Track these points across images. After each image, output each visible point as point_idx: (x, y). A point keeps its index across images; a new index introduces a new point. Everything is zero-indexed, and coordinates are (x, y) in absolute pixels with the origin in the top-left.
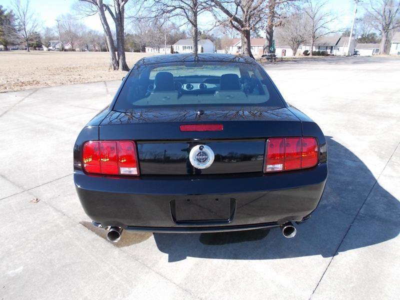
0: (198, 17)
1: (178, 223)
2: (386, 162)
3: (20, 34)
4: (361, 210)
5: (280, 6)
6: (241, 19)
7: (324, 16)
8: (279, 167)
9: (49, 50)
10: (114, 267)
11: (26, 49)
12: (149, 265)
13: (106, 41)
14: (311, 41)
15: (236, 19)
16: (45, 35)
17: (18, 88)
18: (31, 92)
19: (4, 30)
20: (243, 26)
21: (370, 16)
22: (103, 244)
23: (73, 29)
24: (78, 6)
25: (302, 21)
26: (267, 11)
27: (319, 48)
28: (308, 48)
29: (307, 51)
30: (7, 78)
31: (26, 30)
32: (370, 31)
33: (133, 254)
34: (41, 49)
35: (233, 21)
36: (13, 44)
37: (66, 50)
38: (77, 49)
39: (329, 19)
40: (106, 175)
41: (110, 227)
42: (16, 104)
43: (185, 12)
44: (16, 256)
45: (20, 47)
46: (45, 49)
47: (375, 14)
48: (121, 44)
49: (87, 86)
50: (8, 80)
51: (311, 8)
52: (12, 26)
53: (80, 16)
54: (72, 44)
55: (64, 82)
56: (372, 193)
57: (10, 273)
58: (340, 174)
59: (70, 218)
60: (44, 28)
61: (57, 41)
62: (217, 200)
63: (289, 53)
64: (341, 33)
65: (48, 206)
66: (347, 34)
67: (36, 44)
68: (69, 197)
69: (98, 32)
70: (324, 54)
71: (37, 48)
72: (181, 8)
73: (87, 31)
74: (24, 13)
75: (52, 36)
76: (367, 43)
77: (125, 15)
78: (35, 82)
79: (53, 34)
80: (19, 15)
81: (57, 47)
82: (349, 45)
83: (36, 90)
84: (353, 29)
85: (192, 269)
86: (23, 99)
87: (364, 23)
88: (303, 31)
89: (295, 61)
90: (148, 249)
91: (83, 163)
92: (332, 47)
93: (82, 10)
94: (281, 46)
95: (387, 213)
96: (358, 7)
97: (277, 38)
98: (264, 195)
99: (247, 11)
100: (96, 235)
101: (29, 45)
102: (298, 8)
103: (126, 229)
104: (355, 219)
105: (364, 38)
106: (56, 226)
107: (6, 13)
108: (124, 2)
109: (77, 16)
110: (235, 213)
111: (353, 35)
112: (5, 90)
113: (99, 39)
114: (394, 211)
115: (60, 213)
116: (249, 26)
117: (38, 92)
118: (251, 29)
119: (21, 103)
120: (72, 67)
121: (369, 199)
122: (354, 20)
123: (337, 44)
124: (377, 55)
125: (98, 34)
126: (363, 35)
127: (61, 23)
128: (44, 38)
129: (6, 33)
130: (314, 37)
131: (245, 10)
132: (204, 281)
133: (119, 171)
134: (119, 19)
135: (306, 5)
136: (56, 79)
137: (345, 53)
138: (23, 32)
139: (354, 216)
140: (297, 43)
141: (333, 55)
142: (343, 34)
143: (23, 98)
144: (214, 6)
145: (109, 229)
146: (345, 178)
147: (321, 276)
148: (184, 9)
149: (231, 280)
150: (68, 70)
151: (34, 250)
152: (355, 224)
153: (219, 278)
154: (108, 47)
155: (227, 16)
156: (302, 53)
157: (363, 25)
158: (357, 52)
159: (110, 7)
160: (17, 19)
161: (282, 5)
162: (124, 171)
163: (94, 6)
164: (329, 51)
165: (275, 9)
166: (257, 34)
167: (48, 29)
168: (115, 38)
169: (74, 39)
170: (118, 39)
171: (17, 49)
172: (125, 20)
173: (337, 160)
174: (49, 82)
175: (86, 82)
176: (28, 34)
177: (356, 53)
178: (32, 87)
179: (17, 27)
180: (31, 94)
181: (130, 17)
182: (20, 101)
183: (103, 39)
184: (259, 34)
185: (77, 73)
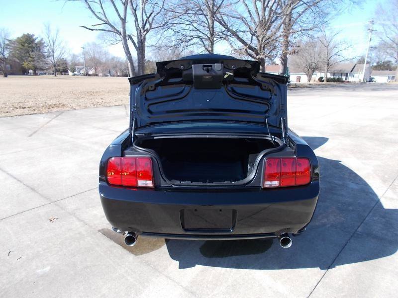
0: (214, 45)
1: (186, 230)
2: (388, 186)
3: (49, 60)
4: (359, 228)
5: (294, 36)
6: (256, 48)
7: (338, 44)
8: (276, 183)
9: (74, 75)
10: (129, 270)
11: (53, 74)
12: (160, 270)
13: (128, 67)
14: (326, 68)
15: (251, 48)
16: (71, 61)
17: (46, 110)
18: (58, 114)
19: (34, 56)
20: (257, 54)
21: (385, 45)
22: (119, 250)
23: (97, 56)
24: (103, 35)
25: (316, 49)
26: (282, 40)
27: (334, 74)
28: (323, 75)
29: (322, 78)
30: (36, 101)
31: (55, 57)
32: (385, 59)
33: (146, 260)
34: (66, 74)
35: (247, 49)
36: (42, 69)
37: (89, 75)
38: (100, 74)
39: (343, 47)
40: (126, 187)
41: (127, 232)
42: (43, 125)
43: (202, 42)
44: (44, 258)
45: (48, 72)
46: (70, 73)
47: (390, 42)
48: (141, 71)
49: (109, 110)
50: (37, 103)
51: (325, 37)
52: (42, 53)
53: (104, 44)
54: (96, 69)
55: (88, 105)
56: (371, 214)
57: (39, 271)
58: (342, 195)
59: (91, 227)
60: (70, 55)
61: (82, 67)
62: (221, 210)
63: (304, 79)
64: (355, 61)
65: (72, 216)
66: (361, 61)
67: (62, 69)
68: (90, 209)
69: (120, 58)
70: (339, 80)
71: (63, 73)
72: (198, 37)
73: (110, 58)
74: (53, 41)
75: (77, 62)
76: (382, 70)
77: (146, 44)
78: (61, 105)
79: (79, 60)
80: (48, 42)
81: (81, 72)
82: (364, 73)
83: (62, 112)
84: (368, 57)
85: (198, 275)
86: (50, 121)
87: (379, 51)
88: (318, 59)
89: (311, 87)
90: (159, 256)
91: (106, 176)
92: (347, 74)
93: (107, 39)
94: (296, 72)
95: (384, 232)
96: (373, 36)
97: (292, 65)
98: (265, 208)
99: (262, 40)
100: (114, 243)
101: (57, 71)
102: (312, 37)
103: (140, 235)
104: (352, 236)
105: (379, 65)
106: (79, 234)
107: (36, 41)
108: (145, 33)
109: (102, 45)
110: (236, 224)
111: (368, 63)
112: (35, 112)
113: (121, 65)
114: (391, 230)
115: (82, 223)
116: (264, 54)
117: (63, 114)
118: (266, 57)
119: (49, 124)
120: (95, 91)
121: (367, 219)
122: (368, 48)
123: (352, 71)
124: (393, 82)
125: (120, 61)
126: (379, 62)
127: (86, 50)
128: (70, 64)
129: (36, 59)
130: (328, 64)
131: (260, 39)
132: (208, 285)
133: (137, 183)
134: (141, 49)
135: (320, 34)
136: (80, 102)
137: (360, 79)
138: (51, 58)
139: (352, 234)
140: (311, 69)
141: (349, 82)
142: (358, 61)
143: (50, 119)
144: (230, 36)
145: (127, 234)
146: (347, 200)
147: (316, 285)
148: (201, 39)
149: (232, 285)
150: (91, 93)
151: (60, 253)
152: (352, 241)
153: (222, 283)
154: (129, 73)
155: (242, 45)
156: (317, 79)
157: (378, 53)
158: (372, 78)
159: (133, 37)
160: (46, 46)
161: (296, 35)
162: (141, 183)
163: (118, 36)
164: (344, 78)
165: (289, 38)
166: (272, 60)
167: (74, 55)
168: (136, 64)
169: (97, 65)
170: (139, 66)
171: (45, 74)
172: (146, 48)
173: (340, 183)
174: (73, 105)
175: (108, 105)
176: (55, 61)
177: (371, 80)
178: (58, 109)
179: (46, 54)
180: (57, 116)
181: (151, 46)
182: (48, 123)
183: (125, 66)
184: (275, 61)
185: (99, 97)
